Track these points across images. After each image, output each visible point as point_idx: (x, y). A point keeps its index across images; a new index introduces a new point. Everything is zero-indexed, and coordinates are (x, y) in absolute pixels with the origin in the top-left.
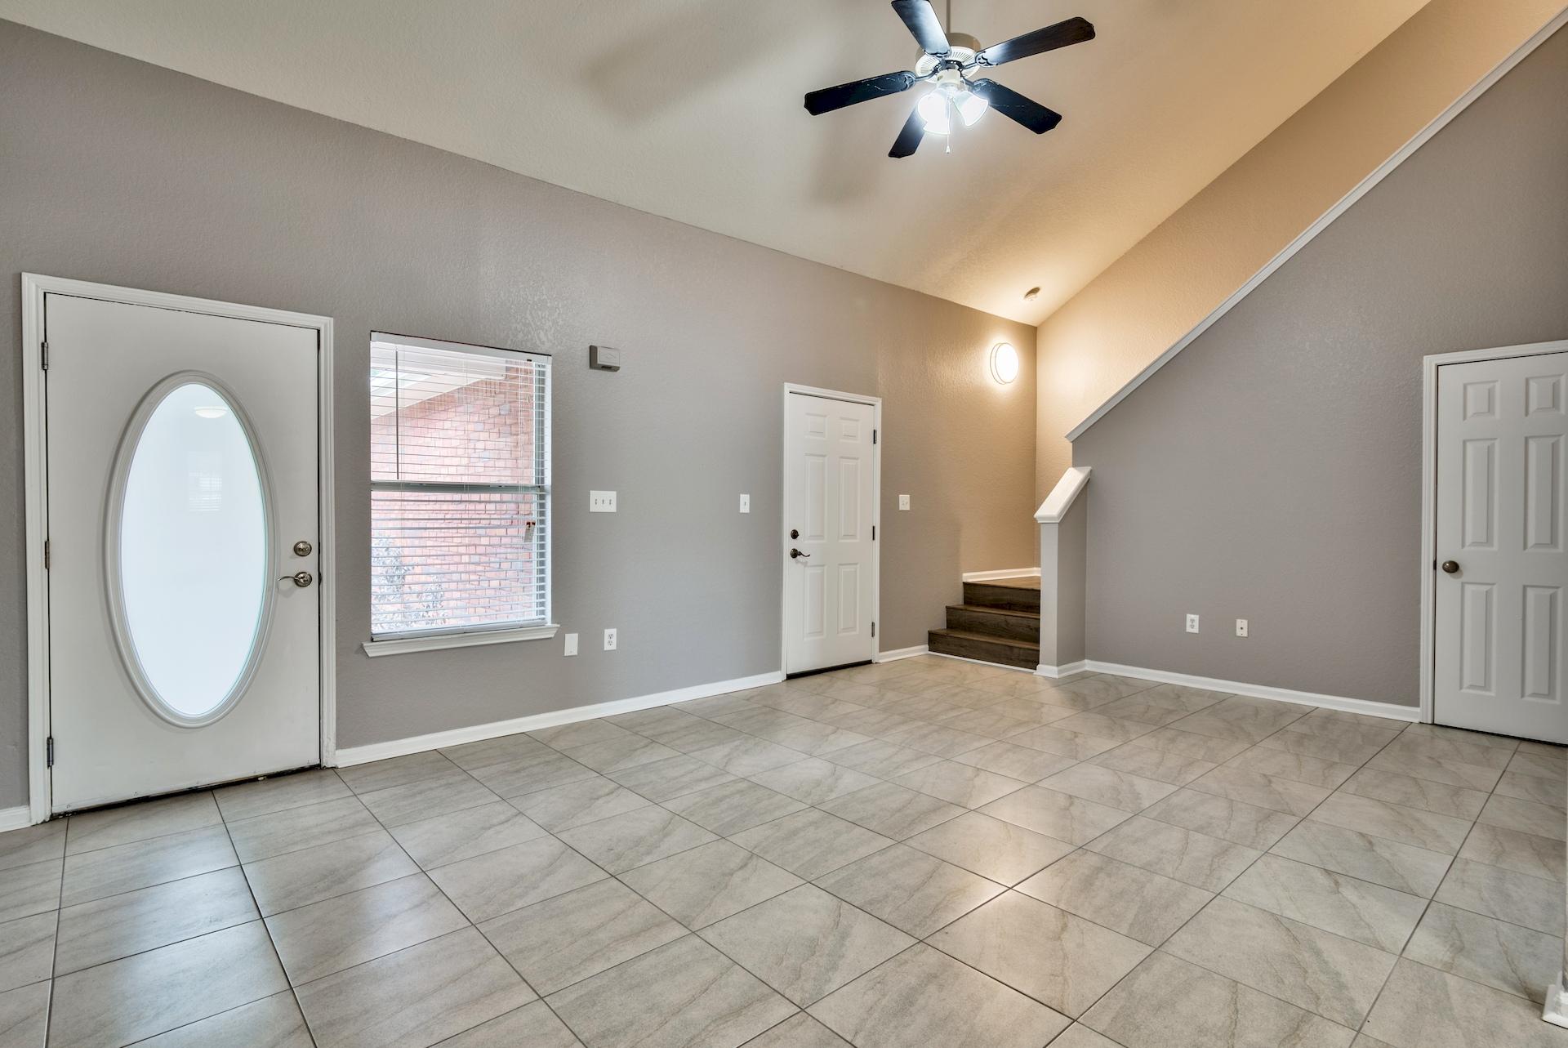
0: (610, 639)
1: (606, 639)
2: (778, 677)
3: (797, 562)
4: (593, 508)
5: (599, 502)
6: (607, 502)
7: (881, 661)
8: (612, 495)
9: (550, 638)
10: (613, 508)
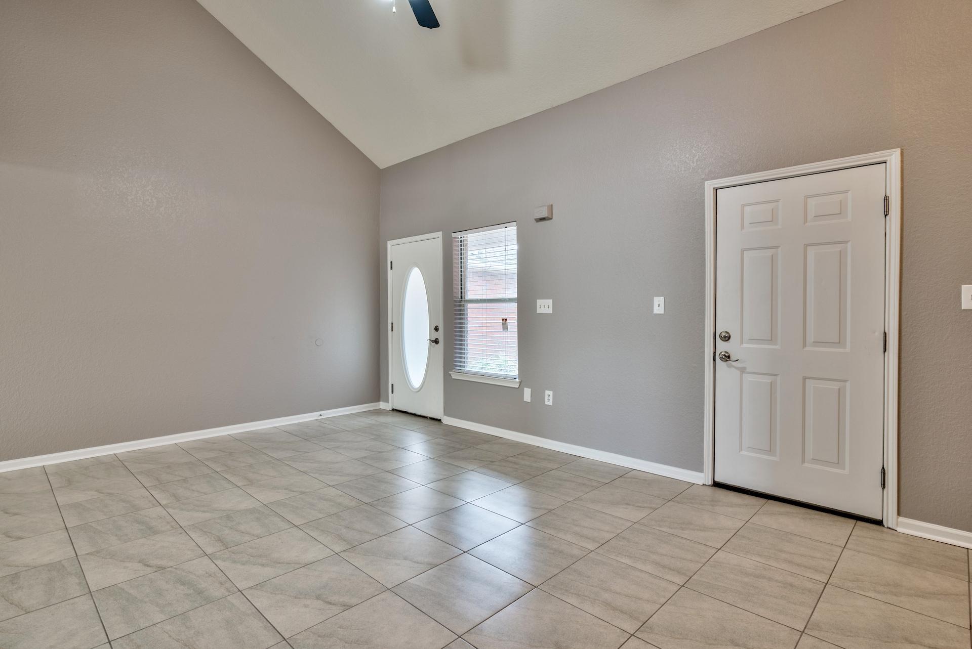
0: (549, 398)
1: (547, 397)
2: (702, 478)
3: (730, 366)
4: (539, 311)
5: (542, 307)
6: (546, 307)
7: (900, 529)
8: (550, 302)
9: (516, 388)
10: (550, 311)
